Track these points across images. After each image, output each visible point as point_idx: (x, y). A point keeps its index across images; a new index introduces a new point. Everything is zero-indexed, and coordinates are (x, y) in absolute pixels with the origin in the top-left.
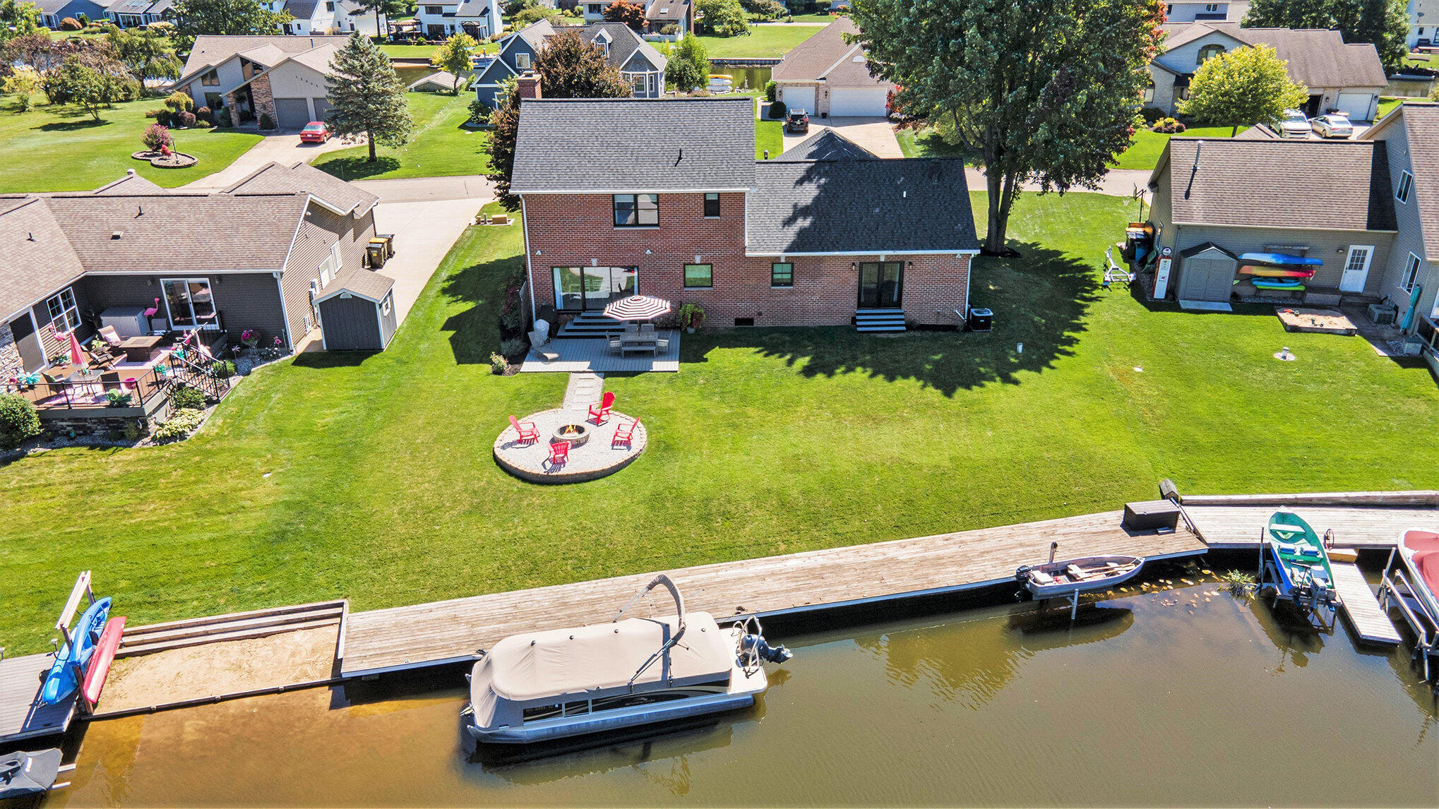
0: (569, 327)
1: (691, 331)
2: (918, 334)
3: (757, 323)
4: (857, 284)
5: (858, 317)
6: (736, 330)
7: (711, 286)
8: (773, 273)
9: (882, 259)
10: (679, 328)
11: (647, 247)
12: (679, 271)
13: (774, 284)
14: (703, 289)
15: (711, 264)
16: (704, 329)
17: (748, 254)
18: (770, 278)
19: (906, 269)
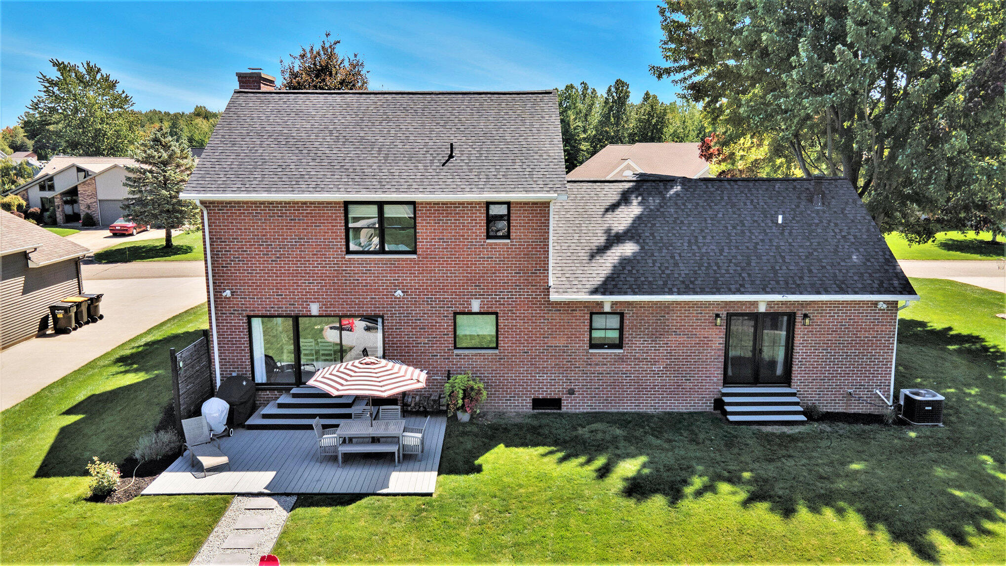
0: (270, 409)
1: (464, 417)
2: (825, 427)
3: (567, 407)
4: (722, 347)
5: (727, 399)
6: (534, 416)
7: (496, 348)
8: (591, 329)
9: (762, 309)
10: (444, 413)
11: (396, 287)
12: (447, 324)
13: (593, 346)
14: (483, 351)
15: (496, 314)
16: (483, 415)
17: (554, 297)
18: (587, 335)
19: (798, 325)
